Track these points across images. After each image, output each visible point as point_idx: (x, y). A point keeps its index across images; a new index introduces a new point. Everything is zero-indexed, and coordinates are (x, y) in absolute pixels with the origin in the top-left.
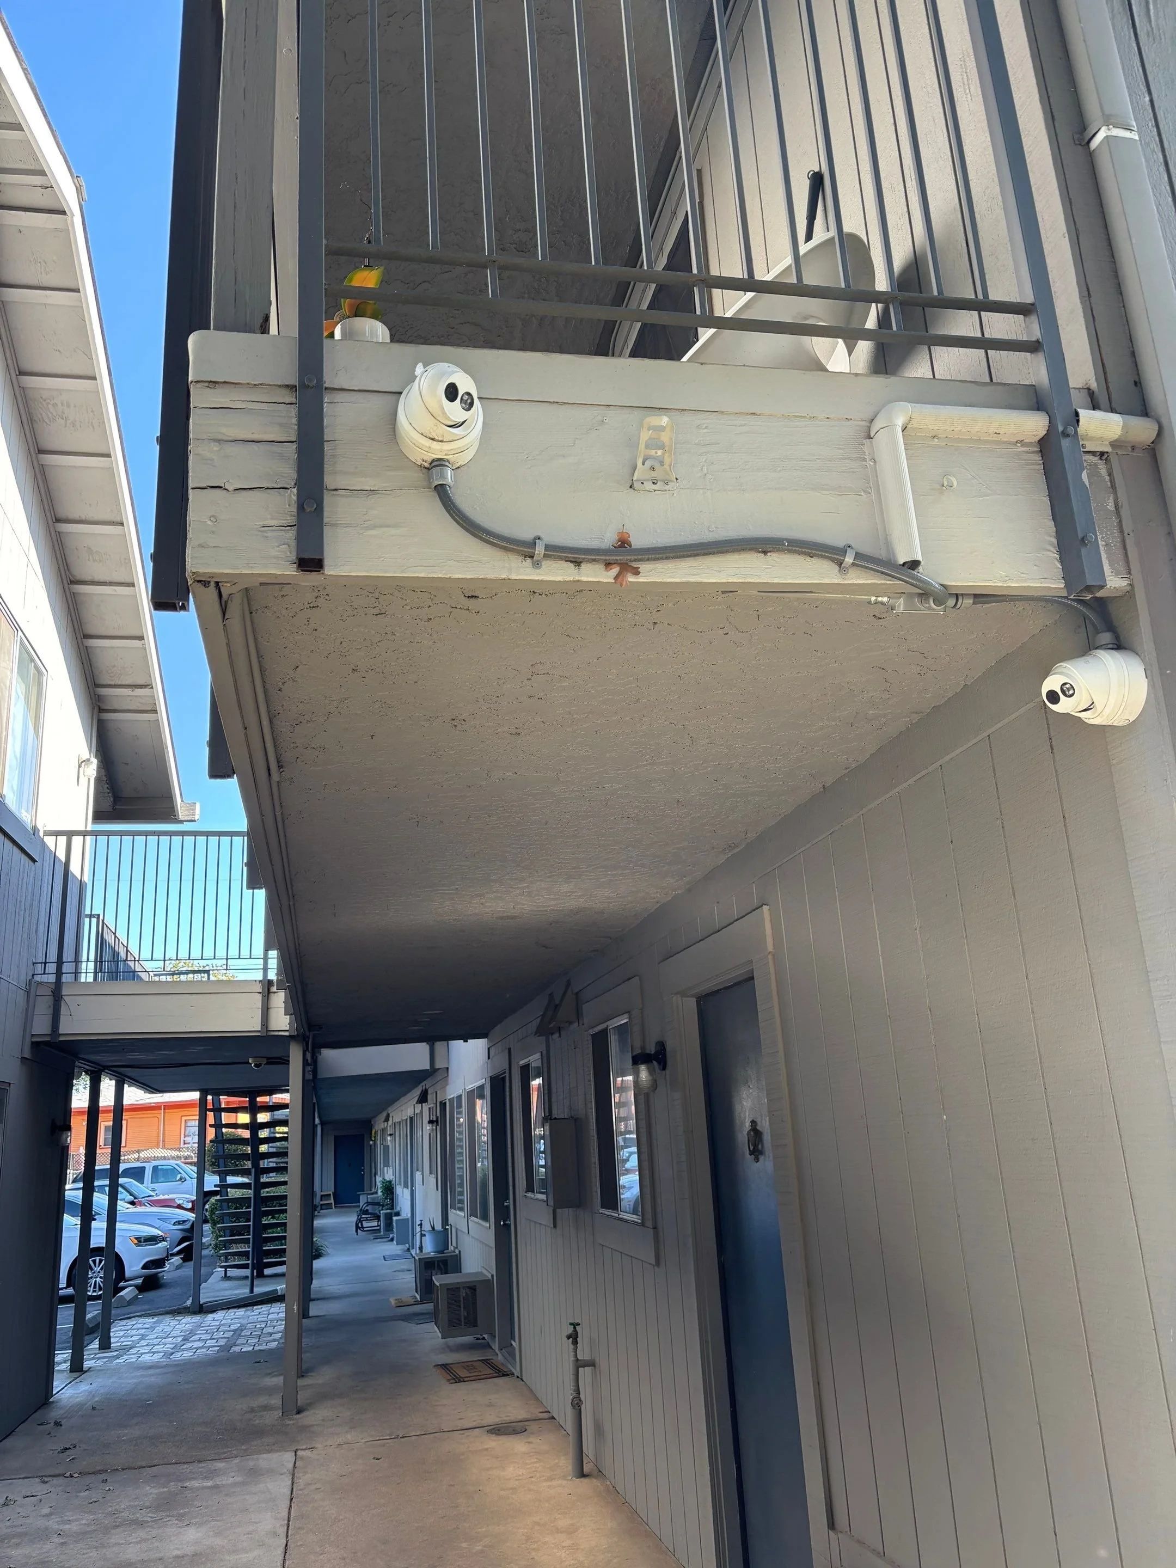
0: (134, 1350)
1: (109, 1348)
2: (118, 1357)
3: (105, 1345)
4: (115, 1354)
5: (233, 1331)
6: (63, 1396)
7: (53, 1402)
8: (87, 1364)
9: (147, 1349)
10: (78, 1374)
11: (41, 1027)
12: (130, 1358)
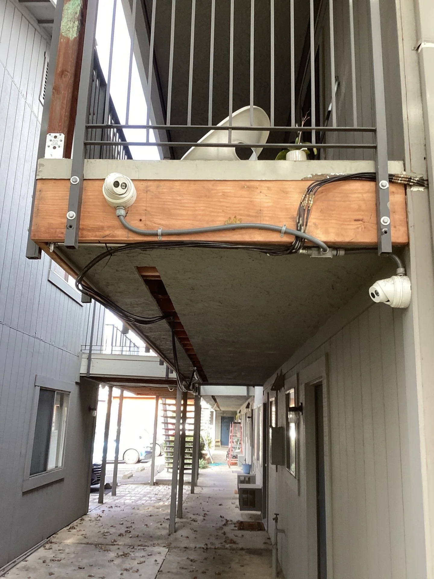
0: (124, 498)
1: (116, 495)
2: (117, 499)
3: (114, 494)
4: (117, 498)
5: (163, 495)
6: (93, 513)
7: (88, 514)
8: (104, 501)
9: (129, 498)
10: (101, 504)
11: (83, 370)
12: (122, 501)
